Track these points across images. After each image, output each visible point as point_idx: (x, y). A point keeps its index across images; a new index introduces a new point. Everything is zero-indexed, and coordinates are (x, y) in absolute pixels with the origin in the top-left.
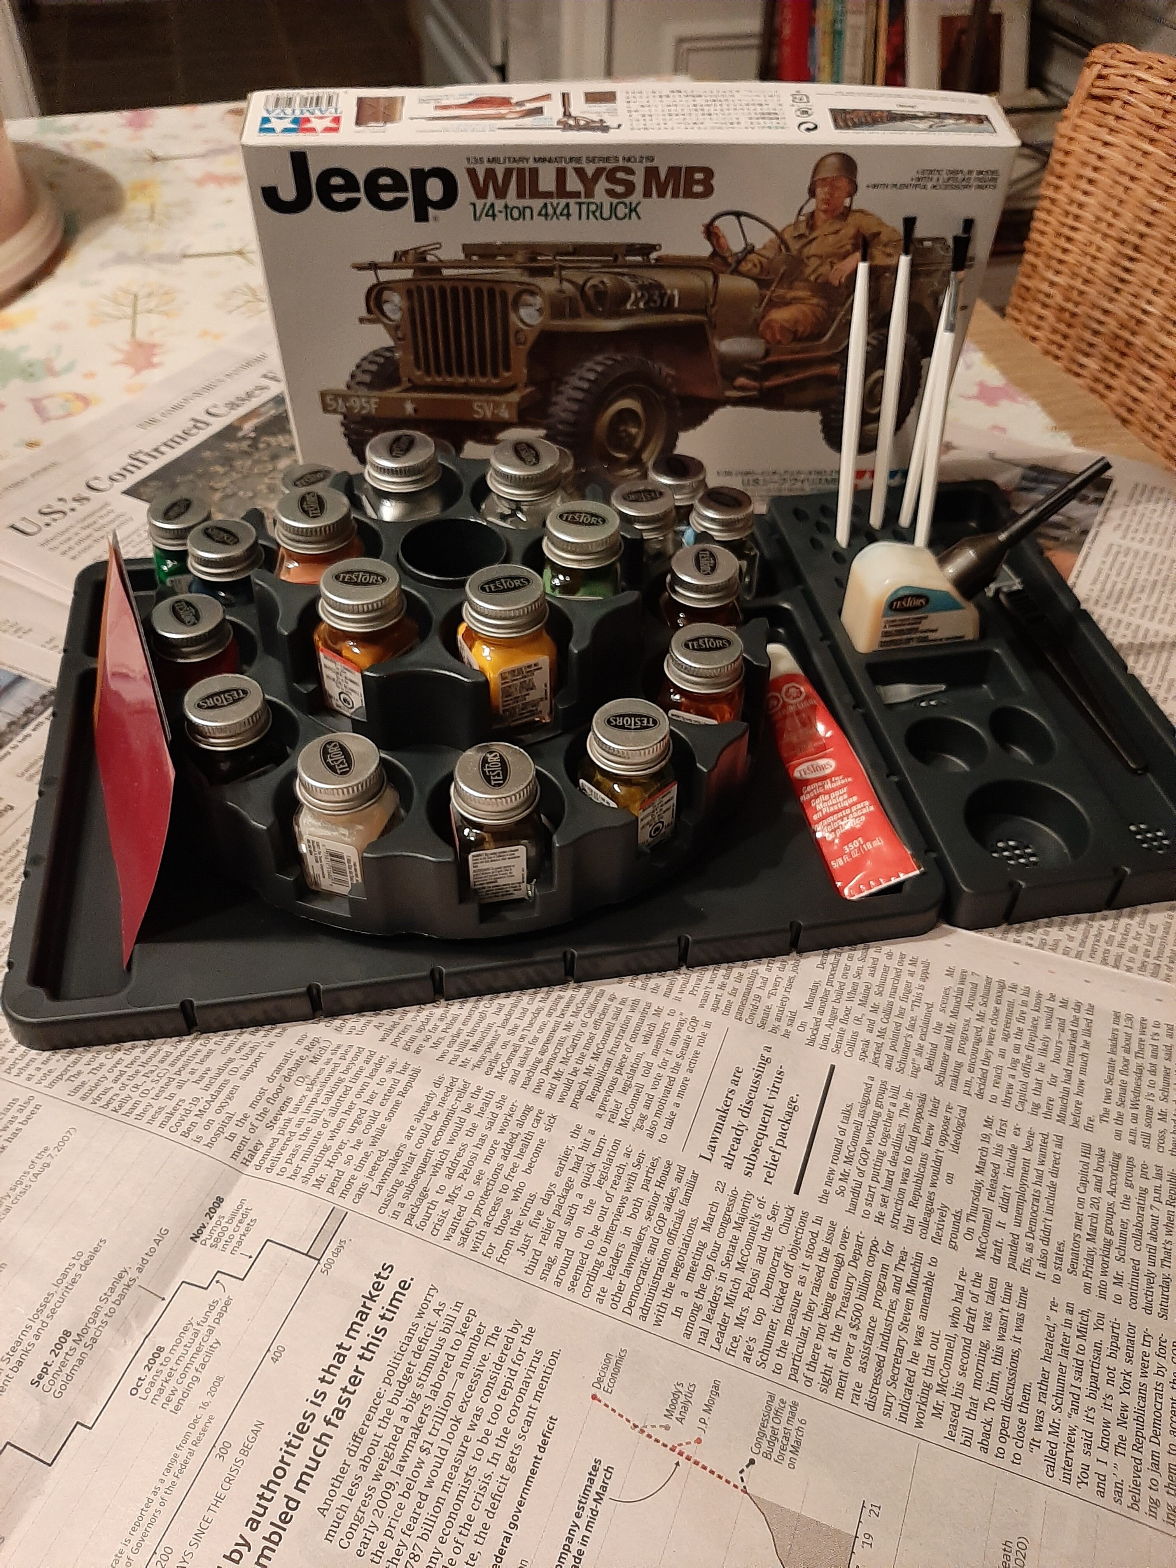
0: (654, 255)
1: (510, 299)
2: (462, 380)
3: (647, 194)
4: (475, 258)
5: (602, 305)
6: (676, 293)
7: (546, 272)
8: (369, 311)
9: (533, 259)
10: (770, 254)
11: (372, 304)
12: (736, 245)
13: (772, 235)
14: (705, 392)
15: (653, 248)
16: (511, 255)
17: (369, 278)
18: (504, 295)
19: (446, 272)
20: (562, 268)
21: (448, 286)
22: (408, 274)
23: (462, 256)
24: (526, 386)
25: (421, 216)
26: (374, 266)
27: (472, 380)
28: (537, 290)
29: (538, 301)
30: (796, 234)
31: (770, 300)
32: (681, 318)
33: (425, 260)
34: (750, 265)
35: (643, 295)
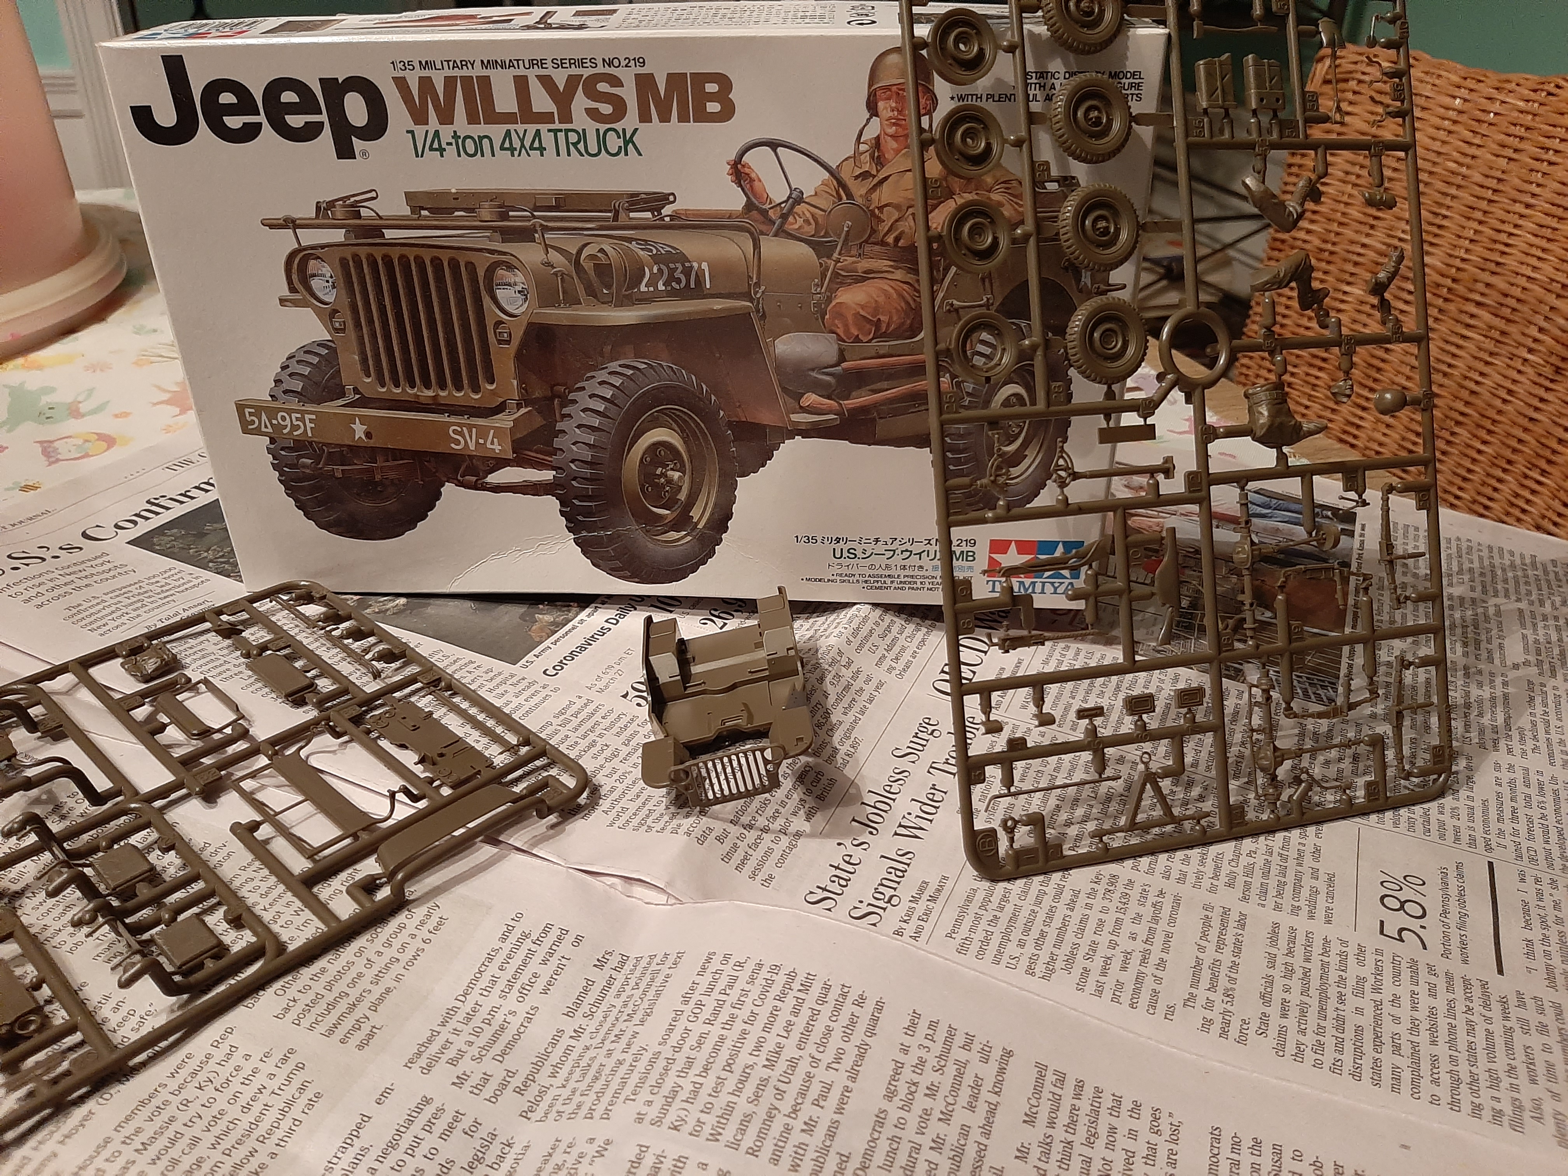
0: (667, 210)
1: (481, 273)
2: (430, 393)
3: (645, 117)
4: (424, 213)
5: (609, 287)
6: (704, 266)
7: (525, 235)
8: (293, 289)
9: (504, 217)
10: (825, 203)
11: (295, 277)
12: (778, 192)
13: (826, 175)
14: (766, 417)
15: (665, 199)
16: (472, 210)
17: (286, 241)
18: (471, 267)
19: (389, 234)
20: (545, 229)
21: (395, 253)
22: (338, 236)
23: (406, 211)
24: (519, 406)
25: (345, 151)
26: (291, 224)
27: (443, 394)
28: (515, 263)
29: (519, 278)
30: (858, 172)
31: (836, 274)
32: (718, 305)
33: (358, 215)
34: (800, 221)
35: (659, 269)
